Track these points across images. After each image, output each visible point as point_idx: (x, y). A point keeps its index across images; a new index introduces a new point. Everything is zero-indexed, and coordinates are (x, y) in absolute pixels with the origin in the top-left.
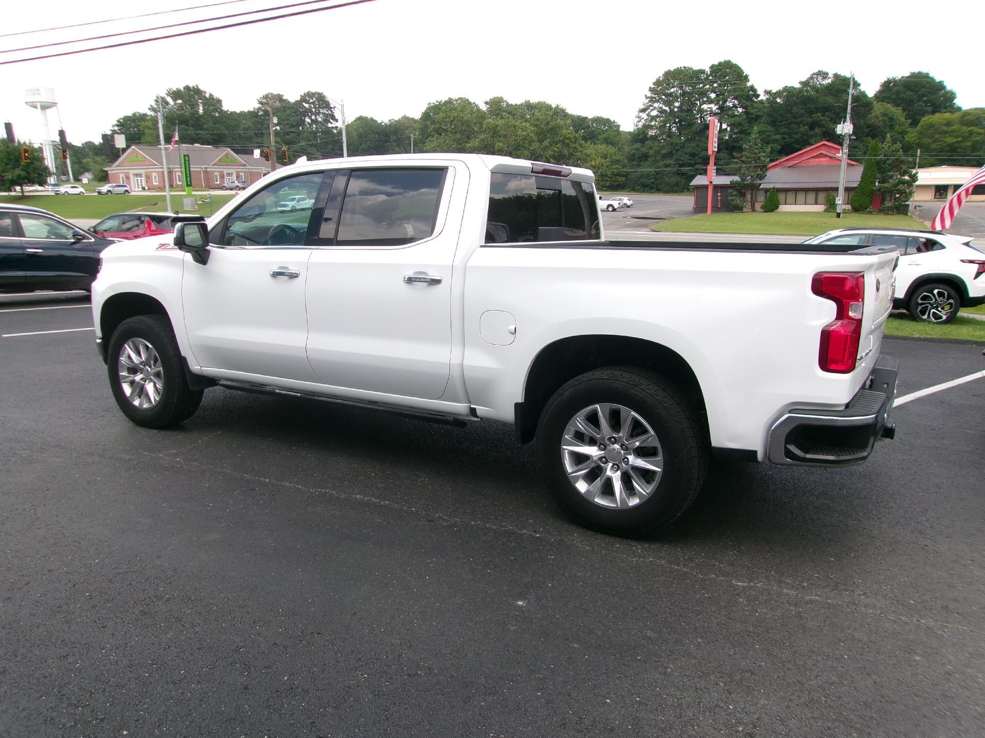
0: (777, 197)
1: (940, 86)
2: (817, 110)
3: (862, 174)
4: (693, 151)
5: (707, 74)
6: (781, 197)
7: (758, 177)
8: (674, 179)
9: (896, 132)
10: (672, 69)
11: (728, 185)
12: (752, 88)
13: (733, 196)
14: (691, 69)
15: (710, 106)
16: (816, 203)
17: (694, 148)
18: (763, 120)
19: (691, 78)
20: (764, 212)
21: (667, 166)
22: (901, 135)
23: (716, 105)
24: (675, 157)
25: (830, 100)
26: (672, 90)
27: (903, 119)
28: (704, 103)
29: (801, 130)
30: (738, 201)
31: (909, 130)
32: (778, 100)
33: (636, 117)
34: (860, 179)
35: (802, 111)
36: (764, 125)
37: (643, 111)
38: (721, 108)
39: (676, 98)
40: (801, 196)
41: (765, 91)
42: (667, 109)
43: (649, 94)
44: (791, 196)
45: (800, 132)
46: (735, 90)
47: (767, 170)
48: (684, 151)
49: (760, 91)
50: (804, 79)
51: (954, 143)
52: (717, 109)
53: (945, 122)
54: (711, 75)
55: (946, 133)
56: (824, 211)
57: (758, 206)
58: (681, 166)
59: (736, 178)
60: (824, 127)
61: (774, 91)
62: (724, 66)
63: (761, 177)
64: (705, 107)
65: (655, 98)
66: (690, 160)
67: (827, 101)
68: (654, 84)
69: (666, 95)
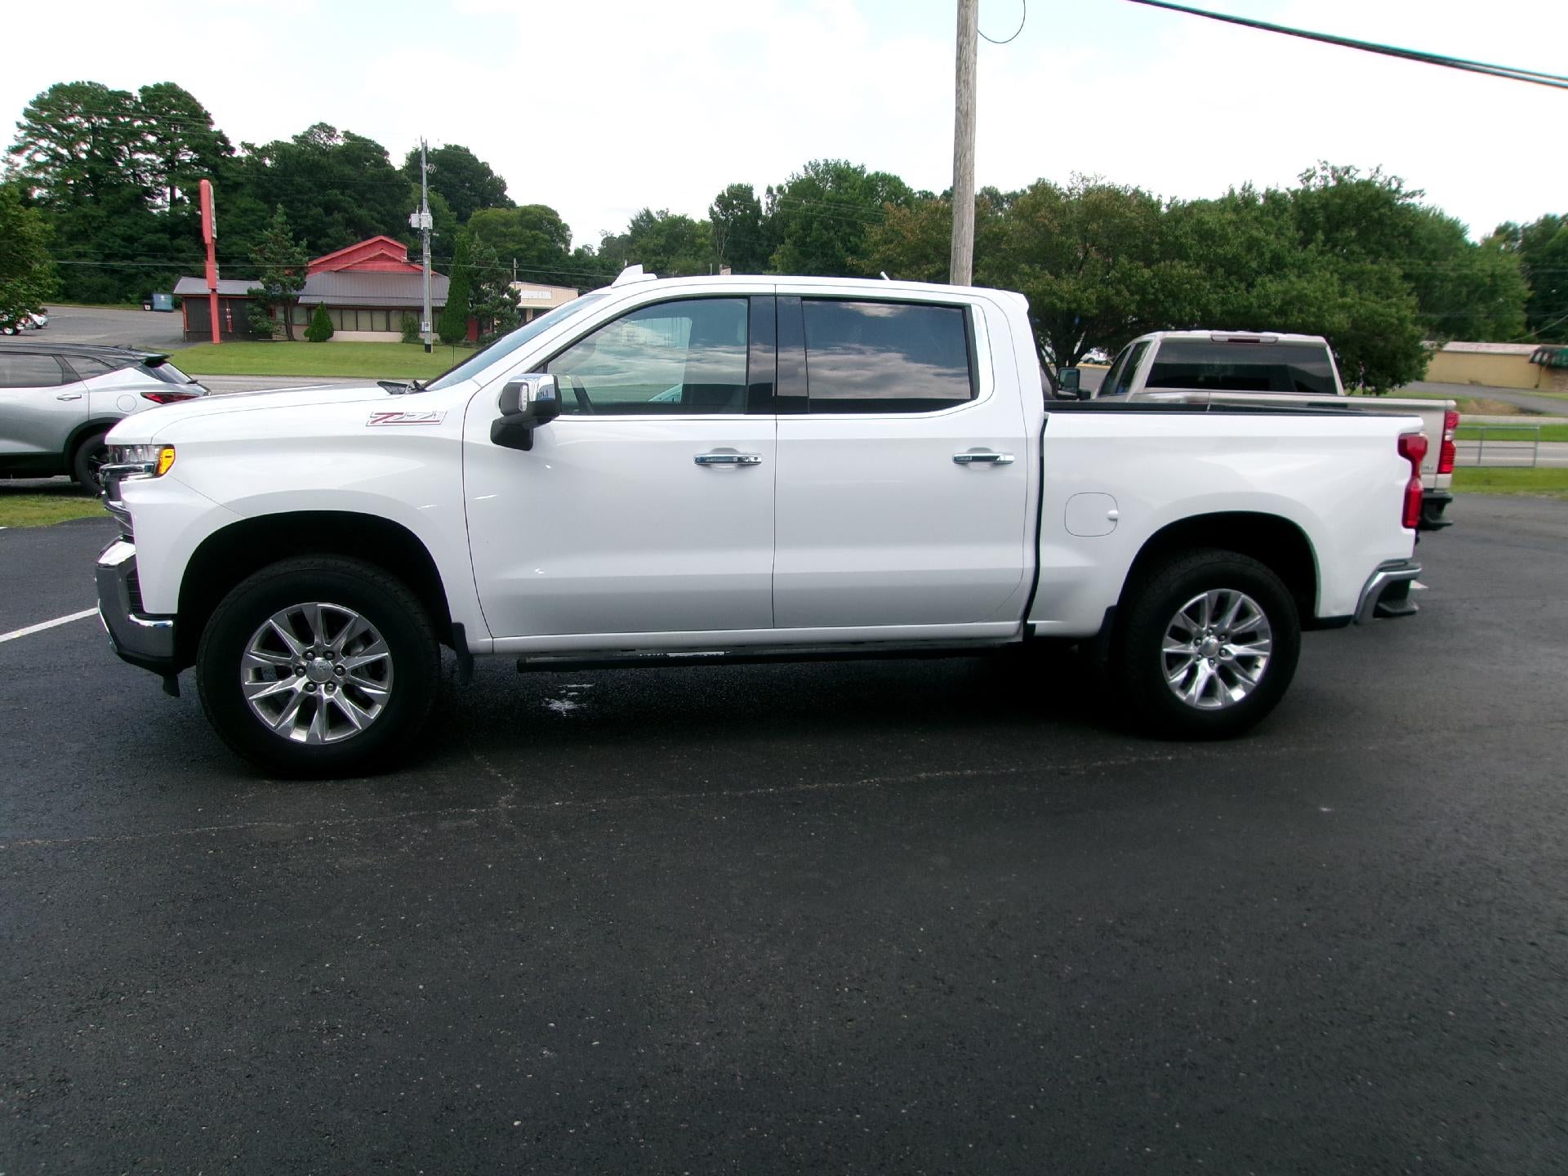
0: (328, 318)
1: (484, 170)
2: (333, 185)
3: (450, 289)
4: (129, 232)
5: (136, 102)
6: (335, 319)
7: (293, 286)
8: (100, 280)
9: (441, 228)
10: (67, 83)
11: (244, 295)
12: (221, 137)
13: (255, 314)
14: (104, 88)
15: (150, 156)
16: (388, 329)
17: (130, 228)
18: (248, 189)
19: (107, 103)
20: (310, 341)
21: (80, 255)
22: (448, 234)
23: (159, 155)
24: (94, 240)
25: (348, 170)
26: (71, 121)
27: (446, 210)
28: (138, 150)
29: (311, 213)
30: (265, 323)
31: (458, 227)
32: (268, 162)
33: (3, 161)
34: (447, 296)
35: (309, 184)
36: (249, 199)
37: (17, 150)
38: (169, 162)
39: (82, 135)
40: (364, 318)
41: (243, 143)
42: (65, 152)
43: (25, 122)
44: (349, 318)
45: (311, 216)
46: (192, 137)
47: (306, 274)
48: (112, 231)
49: (235, 143)
50: (299, 133)
51: (517, 250)
52: (162, 163)
53: (503, 220)
54: (143, 103)
55: (505, 236)
56: (403, 342)
57: (299, 332)
58: (108, 257)
59: (257, 285)
60: (346, 211)
61: (259, 146)
62: (167, 91)
63: (300, 286)
64: (140, 156)
65: (37, 130)
66: (126, 247)
67: (346, 172)
68: (33, 103)
69: (60, 127)
